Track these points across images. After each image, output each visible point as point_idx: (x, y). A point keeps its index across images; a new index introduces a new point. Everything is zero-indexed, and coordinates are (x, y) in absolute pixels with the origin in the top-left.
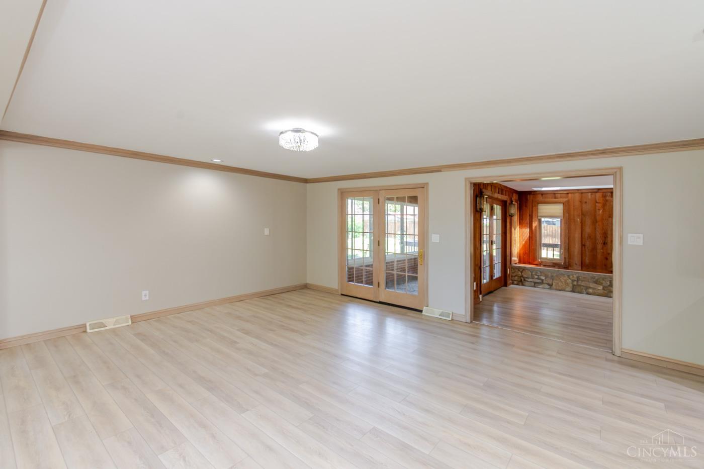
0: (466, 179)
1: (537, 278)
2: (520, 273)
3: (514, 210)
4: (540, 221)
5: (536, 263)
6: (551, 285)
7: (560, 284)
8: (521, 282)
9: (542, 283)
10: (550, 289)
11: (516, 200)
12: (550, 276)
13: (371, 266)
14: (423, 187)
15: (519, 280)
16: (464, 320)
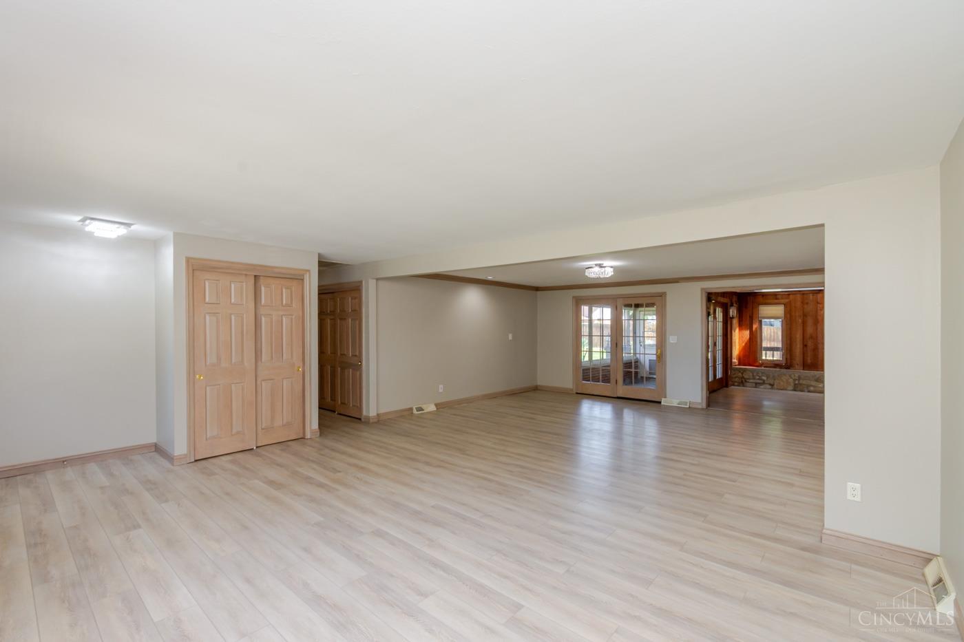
0: (702, 289)
1: (758, 379)
2: (740, 374)
3: (733, 312)
4: (760, 322)
5: (757, 364)
6: (772, 385)
7: (782, 383)
8: (743, 382)
9: (764, 383)
10: (772, 388)
11: (736, 301)
12: (771, 376)
13: (609, 366)
14: (662, 295)
15: (740, 381)
16: (700, 407)
